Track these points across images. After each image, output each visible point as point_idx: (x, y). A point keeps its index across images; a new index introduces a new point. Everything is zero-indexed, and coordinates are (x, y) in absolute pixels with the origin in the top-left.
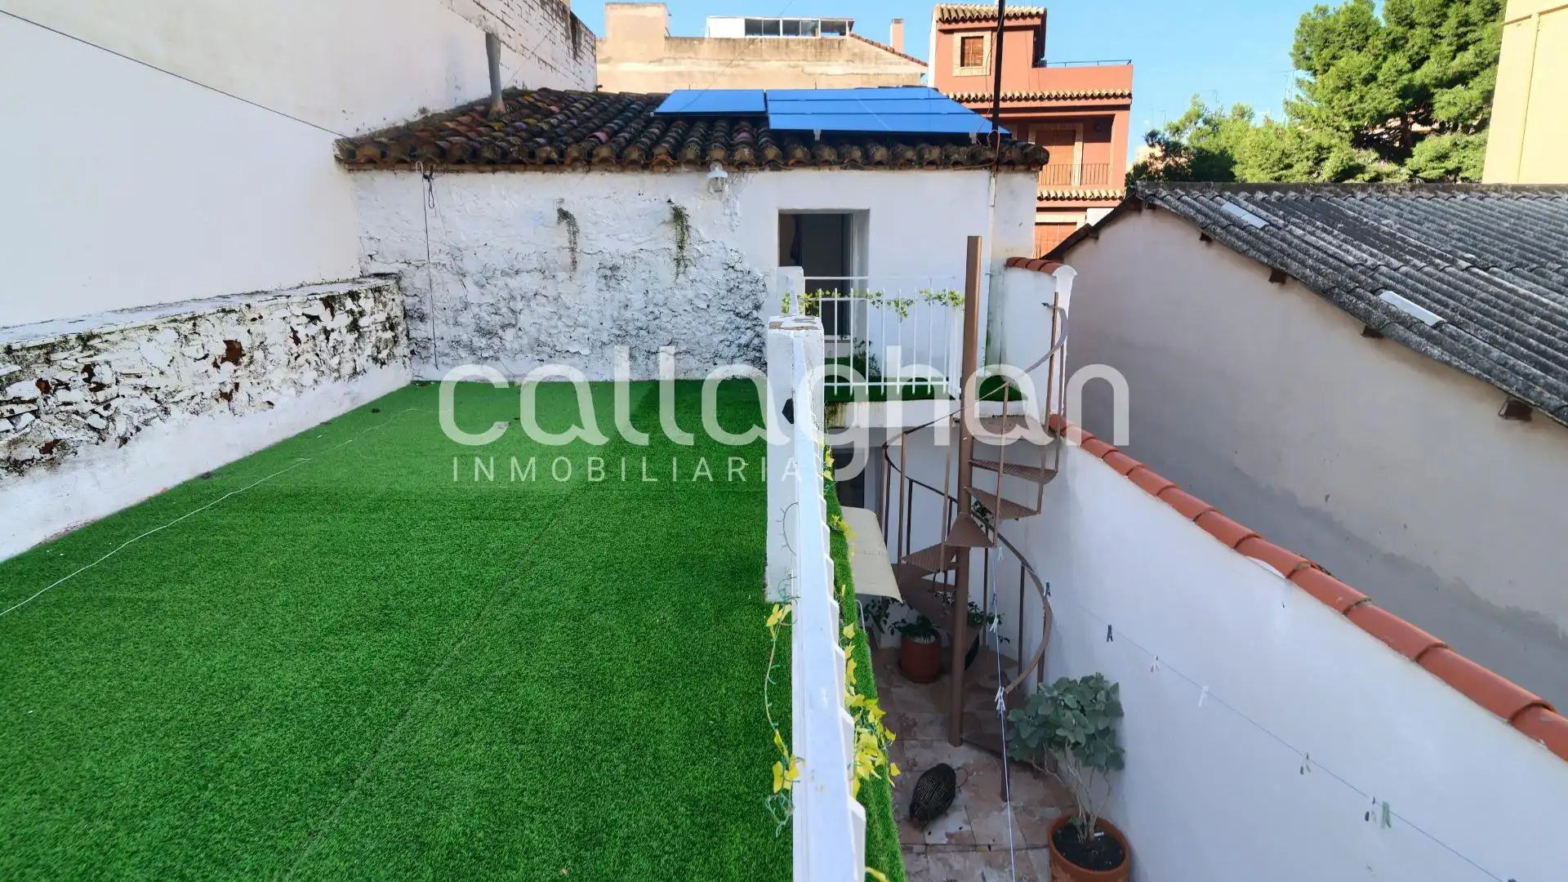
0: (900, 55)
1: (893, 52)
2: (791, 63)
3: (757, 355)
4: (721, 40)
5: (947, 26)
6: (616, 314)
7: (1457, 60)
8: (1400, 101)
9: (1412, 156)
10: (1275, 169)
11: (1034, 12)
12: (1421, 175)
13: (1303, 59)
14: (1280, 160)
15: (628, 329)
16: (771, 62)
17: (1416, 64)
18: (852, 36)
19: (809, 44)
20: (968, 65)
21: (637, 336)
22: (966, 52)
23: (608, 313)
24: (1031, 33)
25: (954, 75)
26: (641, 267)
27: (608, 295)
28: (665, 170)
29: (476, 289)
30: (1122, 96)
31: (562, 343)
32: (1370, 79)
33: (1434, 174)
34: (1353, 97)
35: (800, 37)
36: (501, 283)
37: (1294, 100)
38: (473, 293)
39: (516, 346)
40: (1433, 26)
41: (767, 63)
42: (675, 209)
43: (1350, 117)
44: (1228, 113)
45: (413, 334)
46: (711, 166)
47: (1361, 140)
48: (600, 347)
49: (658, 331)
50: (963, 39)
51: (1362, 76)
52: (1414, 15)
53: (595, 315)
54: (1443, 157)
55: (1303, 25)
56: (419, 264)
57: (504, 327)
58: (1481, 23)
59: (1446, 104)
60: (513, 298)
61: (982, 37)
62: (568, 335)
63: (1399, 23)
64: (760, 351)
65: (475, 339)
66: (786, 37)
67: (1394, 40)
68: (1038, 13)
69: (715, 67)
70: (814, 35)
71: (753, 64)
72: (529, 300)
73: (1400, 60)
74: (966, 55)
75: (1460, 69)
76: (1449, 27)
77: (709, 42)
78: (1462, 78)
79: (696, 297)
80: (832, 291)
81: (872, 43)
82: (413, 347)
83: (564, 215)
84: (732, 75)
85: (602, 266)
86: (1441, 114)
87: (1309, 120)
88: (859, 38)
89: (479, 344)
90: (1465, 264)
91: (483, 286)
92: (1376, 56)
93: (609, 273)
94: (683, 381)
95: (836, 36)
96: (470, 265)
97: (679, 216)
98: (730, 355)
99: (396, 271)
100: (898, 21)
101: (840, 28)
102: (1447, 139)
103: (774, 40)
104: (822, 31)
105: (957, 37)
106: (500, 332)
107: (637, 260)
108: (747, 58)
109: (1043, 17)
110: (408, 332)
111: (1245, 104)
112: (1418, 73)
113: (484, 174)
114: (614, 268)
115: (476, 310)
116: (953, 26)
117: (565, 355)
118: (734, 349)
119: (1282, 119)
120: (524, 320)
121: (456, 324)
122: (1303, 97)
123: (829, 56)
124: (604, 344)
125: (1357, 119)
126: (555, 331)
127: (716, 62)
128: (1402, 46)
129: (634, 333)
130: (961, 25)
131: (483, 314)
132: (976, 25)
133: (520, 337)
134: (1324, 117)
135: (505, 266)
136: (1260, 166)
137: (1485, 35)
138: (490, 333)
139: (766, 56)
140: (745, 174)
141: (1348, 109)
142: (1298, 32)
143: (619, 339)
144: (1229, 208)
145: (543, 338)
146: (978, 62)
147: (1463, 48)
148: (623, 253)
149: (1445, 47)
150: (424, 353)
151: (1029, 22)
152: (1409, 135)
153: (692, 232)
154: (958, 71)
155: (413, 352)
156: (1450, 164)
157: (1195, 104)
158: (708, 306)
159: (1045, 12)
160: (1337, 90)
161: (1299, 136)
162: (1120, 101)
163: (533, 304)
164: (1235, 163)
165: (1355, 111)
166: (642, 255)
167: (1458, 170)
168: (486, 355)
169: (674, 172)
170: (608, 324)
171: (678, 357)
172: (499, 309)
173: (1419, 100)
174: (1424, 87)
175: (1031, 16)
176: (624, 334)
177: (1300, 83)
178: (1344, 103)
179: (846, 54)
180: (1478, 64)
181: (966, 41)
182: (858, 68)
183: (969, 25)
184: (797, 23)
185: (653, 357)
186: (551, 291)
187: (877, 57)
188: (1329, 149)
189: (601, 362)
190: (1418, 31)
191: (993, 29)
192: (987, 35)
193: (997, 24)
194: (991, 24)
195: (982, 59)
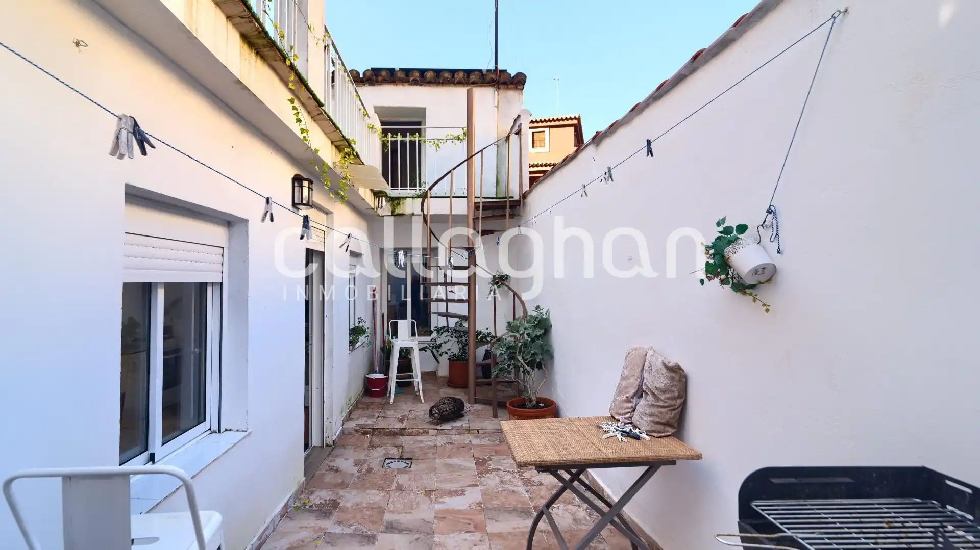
11: (573, 116)
20: (537, 147)
22: (535, 140)
24: (572, 129)
25: (529, 152)
50: (533, 133)
61: (544, 131)
68: (575, 117)
74: (535, 142)
80: (397, 135)
105: (530, 132)
109: (579, 119)
130: (532, 125)
132: (540, 124)
146: (542, 145)
151: (570, 122)
154: (531, 150)
159: (579, 116)
175: (571, 119)
181: (535, 134)
183: (535, 125)
191: (551, 127)
192: (547, 130)
193: (553, 124)
194: (549, 124)
195: (544, 143)
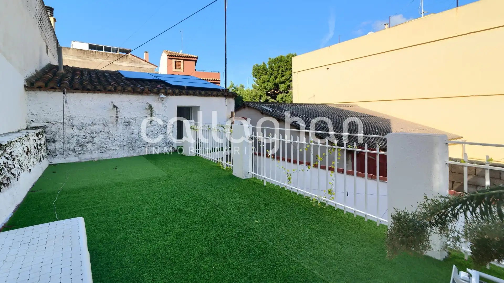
0: (148, 62)
1: (145, 61)
2: (108, 60)
3: (171, 145)
4: (78, 49)
5: (170, 57)
6: (129, 136)
7: (282, 79)
8: (274, 86)
9: (277, 98)
10: (252, 100)
11: (195, 57)
12: (279, 102)
13: (255, 76)
14: (253, 98)
15: (133, 140)
16: (100, 60)
17: (276, 79)
18: (131, 55)
19: (115, 55)
20: (177, 68)
21: (135, 142)
22: (176, 65)
23: (126, 137)
24: (194, 62)
25: (173, 71)
26: (137, 122)
27: (126, 130)
28: (146, 94)
29: (78, 131)
30: (218, 80)
31: (110, 146)
32: (268, 81)
33: (282, 102)
34: (266, 85)
35: (111, 53)
36: (88, 128)
37: (253, 84)
38: (76, 132)
39: (92, 149)
40: (277, 71)
41: (98, 60)
42: (150, 105)
43: (265, 89)
44: (239, 86)
45: (49, 148)
46: (160, 94)
47: (268, 95)
48: (123, 147)
49: (142, 140)
50: (175, 61)
51: (267, 80)
52: (274, 68)
53: (122, 137)
54: (282, 98)
55: (254, 68)
56: (54, 123)
57: (88, 143)
58: (285, 72)
59: (282, 87)
60: (93, 133)
61: (181, 61)
62: (112, 144)
63: (271, 70)
64: (172, 144)
65: (76, 148)
66: (105, 52)
67: (271, 73)
69: (75, 59)
70: (117, 53)
71: (93, 59)
72: (98, 133)
73: (272, 77)
75: (283, 80)
76: (280, 72)
77: (72, 50)
78: (283, 82)
79: (154, 130)
81: (138, 58)
82: (48, 152)
83: (115, 106)
84: (83, 62)
85: (125, 122)
86: (281, 89)
87: (257, 89)
88: (133, 56)
89: (77, 149)
90: (305, 117)
91: (81, 130)
92: (269, 76)
93: (127, 124)
94: (150, 154)
95: (124, 54)
96: (76, 123)
97: (151, 107)
98: (164, 146)
99: (43, 126)
100: (147, 52)
101: (127, 52)
102: (282, 95)
103: (101, 52)
104: (120, 52)
105: (174, 61)
106: (86, 144)
107: (136, 120)
108: (89, 57)
110: (47, 147)
111: (243, 84)
112: (276, 80)
113: (84, 94)
114: (129, 122)
115: (76, 138)
116: (172, 57)
117: (110, 150)
118: (165, 144)
119: (252, 89)
120: (96, 140)
121: (69, 143)
122: (255, 84)
123: (123, 60)
124: (124, 145)
125: (267, 89)
126: (107, 143)
127: (76, 57)
128: (273, 75)
129: (134, 141)
130: (174, 57)
131: (80, 139)
132: (179, 58)
133: (94, 146)
134: (260, 89)
135: (89, 122)
136: (249, 99)
137: (286, 74)
138: (82, 145)
139: (97, 57)
140: (169, 96)
141: (265, 87)
142: (253, 69)
143: (130, 144)
144: (263, 107)
145: (103, 145)
146: (180, 68)
147: (283, 76)
148: (132, 118)
149: (280, 76)
150: (53, 154)
151: (193, 59)
152: (275, 93)
153: (154, 112)
154: (174, 70)
155: (48, 154)
156: (284, 100)
157: (231, 83)
158: (158, 132)
159: (198, 57)
160: (262, 83)
161: (256, 92)
162: (218, 82)
163: (100, 134)
164: (243, 98)
165: (267, 88)
166: (138, 118)
167: (285, 101)
168: (80, 153)
169: (149, 95)
170: (126, 139)
171: (148, 148)
172: (87, 137)
173: (277, 86)
174: (277, 83)
175: (194, 57)
176: (131, 142)
177: (254, 81)
178: (264, 86)
179: (129, 60)
180: (286, 80)
182: (133, 65)
183: (177, 58)
184: (110, 48)
185: (140, 148)
186: (106, 130)
187: (140, 62)
188: (262, 96)
189: (123, 151)
190: (275, 72)
191: (184, 60)
192: (182, 61)
193: (185, 58)
194: (183, 58)
195: (181, 67)
